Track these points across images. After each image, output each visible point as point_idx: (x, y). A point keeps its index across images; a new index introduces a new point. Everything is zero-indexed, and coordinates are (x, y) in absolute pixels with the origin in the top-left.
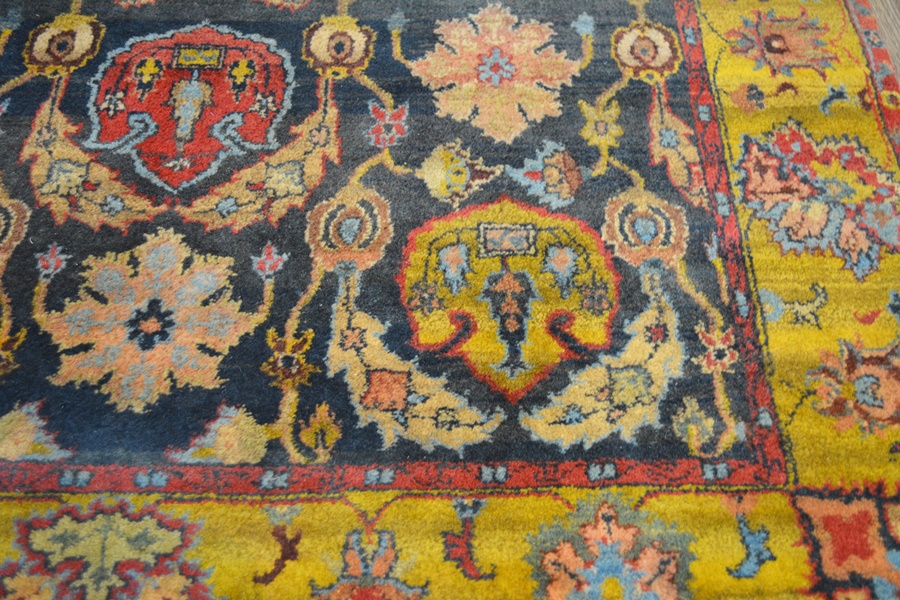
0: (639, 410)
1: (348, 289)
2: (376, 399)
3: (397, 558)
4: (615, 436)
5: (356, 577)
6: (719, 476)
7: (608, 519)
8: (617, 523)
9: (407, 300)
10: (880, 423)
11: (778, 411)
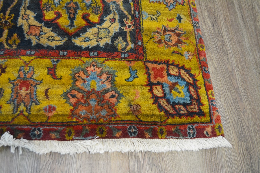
0: (105, 39)
1: (25, 4)
2: (31, 33)
3: (34, 73)
4: (98, 45)
5: (22, 78)
6: (126, 56)
7: (94, 66)
8: (96, 67)
9: (42, 8)
10: (170, 46)
11: (143, 41)
